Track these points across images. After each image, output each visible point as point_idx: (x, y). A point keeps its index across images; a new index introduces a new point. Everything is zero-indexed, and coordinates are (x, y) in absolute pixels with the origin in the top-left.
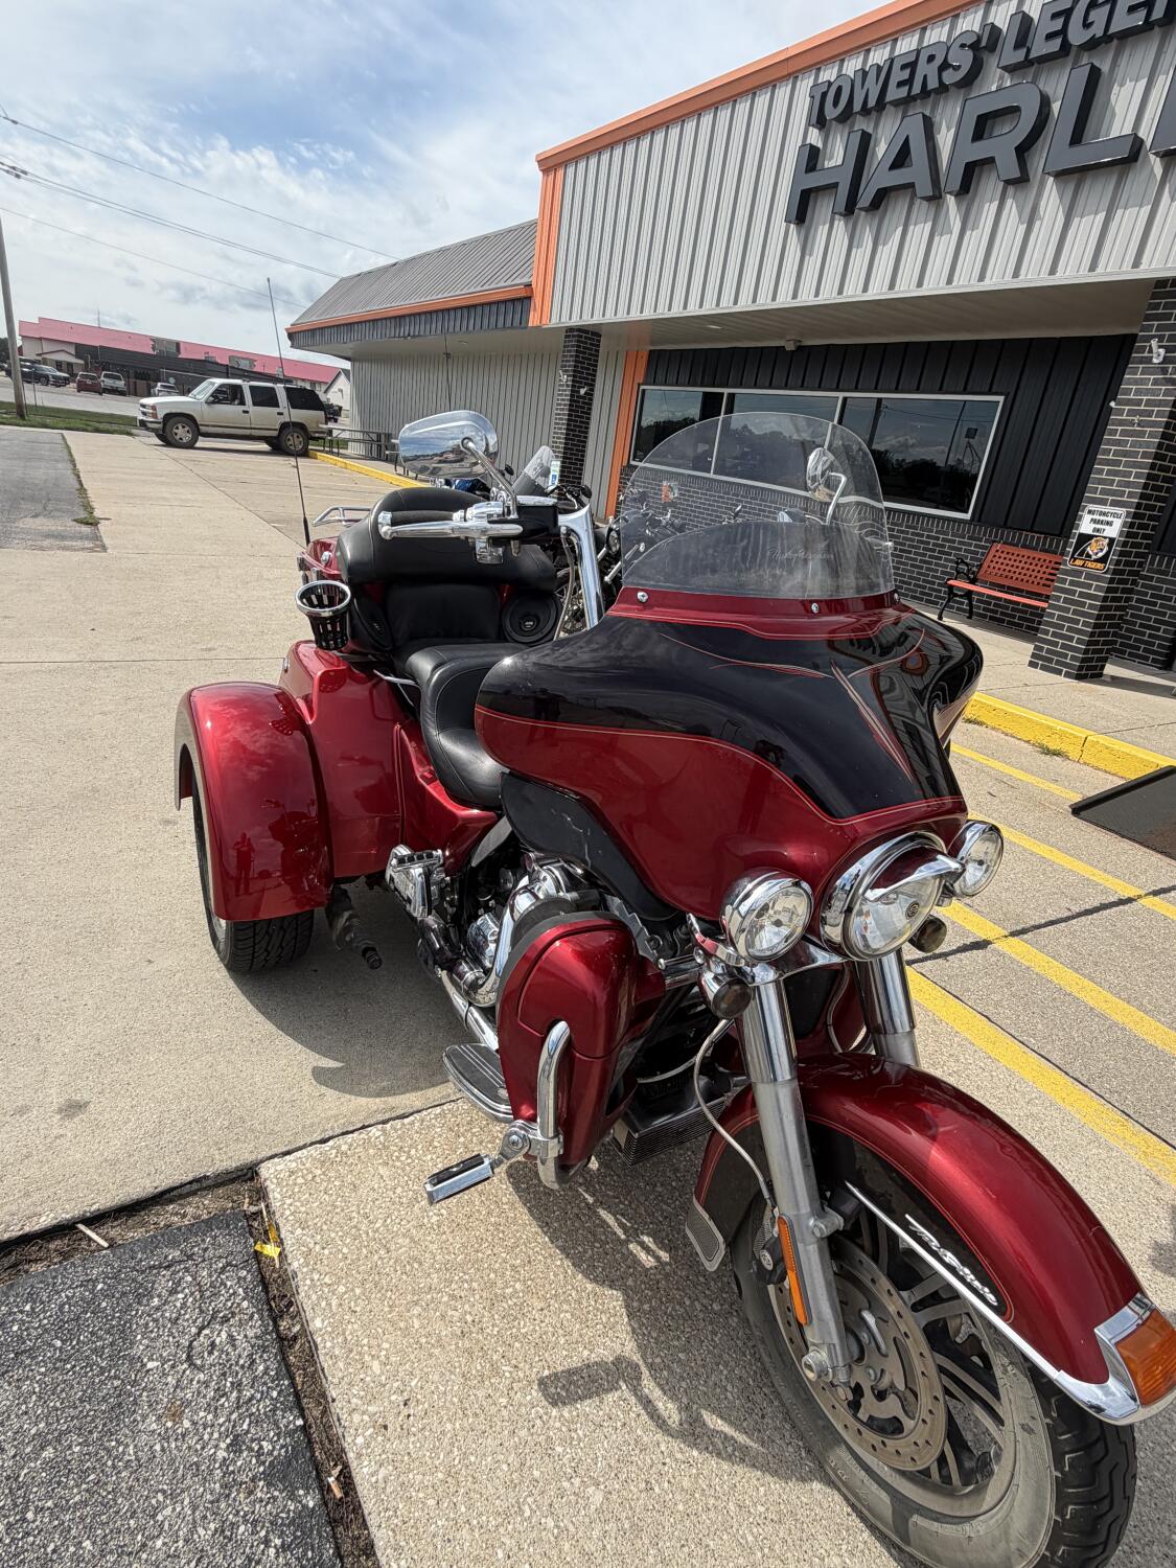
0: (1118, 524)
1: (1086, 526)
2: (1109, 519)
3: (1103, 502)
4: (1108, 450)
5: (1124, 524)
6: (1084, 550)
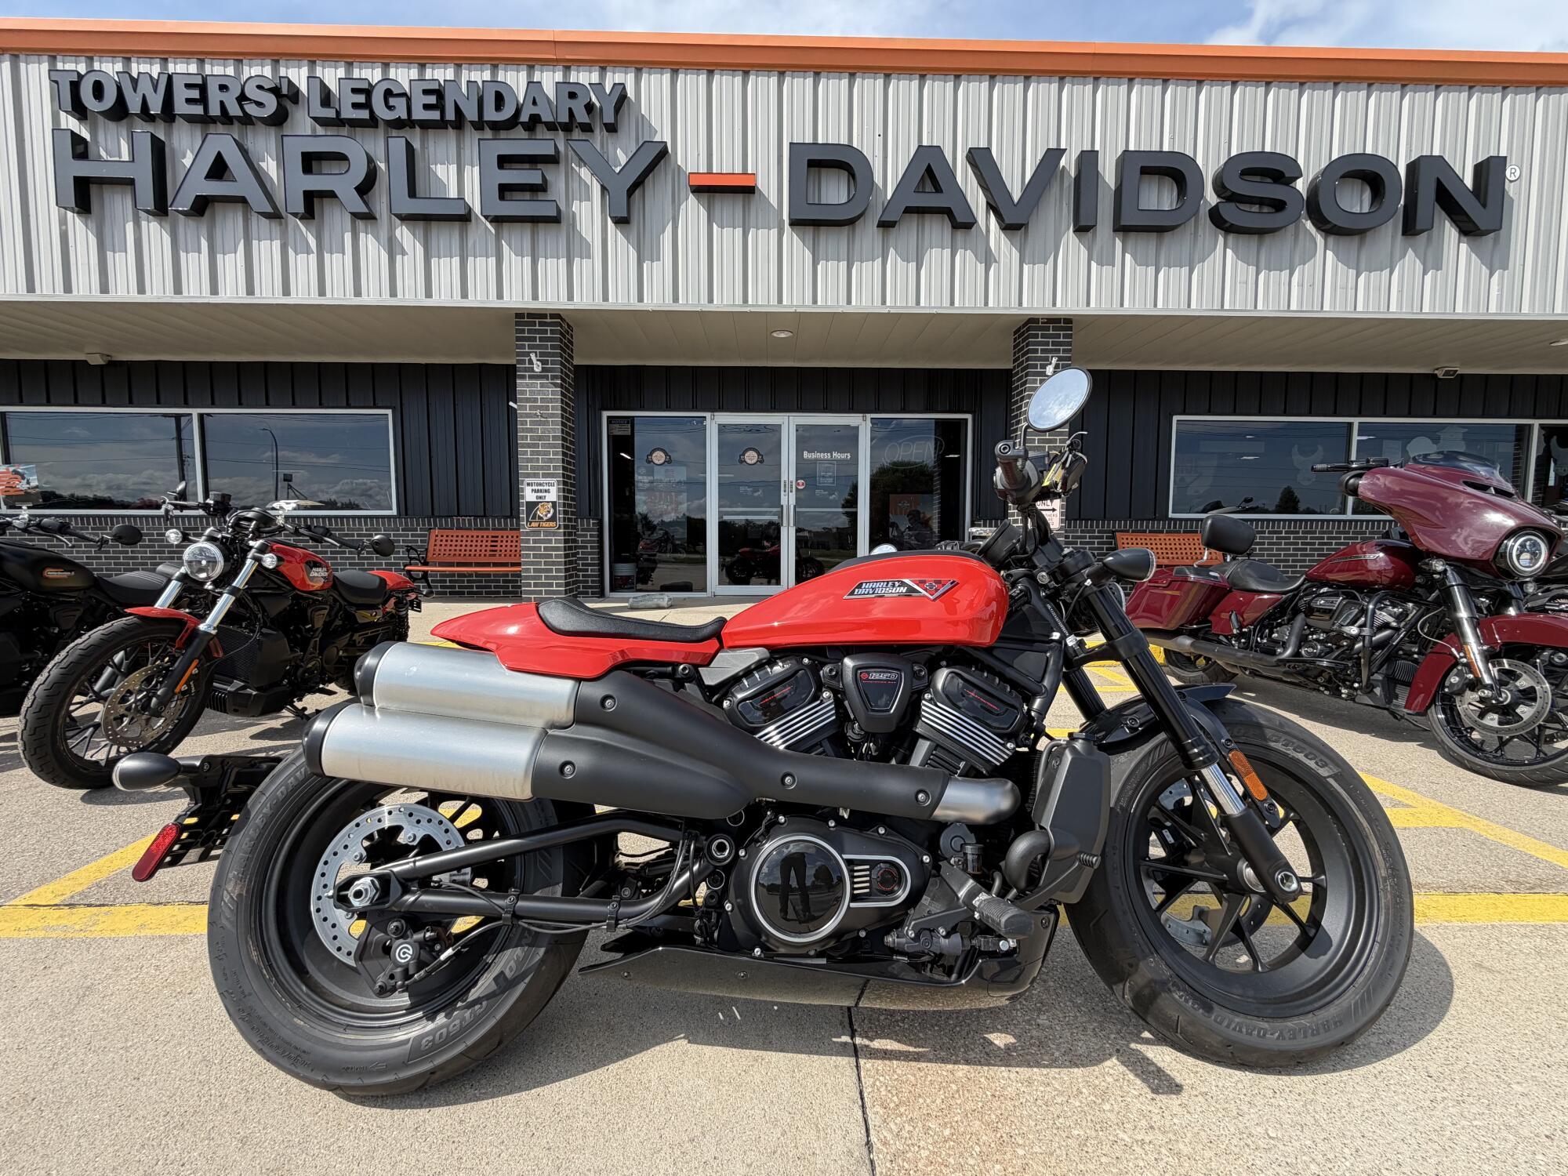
0: (554, 490)
1: (529, 495)
2: (546, 488)
3: (536, 476)
4: (524, 437)
5: (559, 490)
6: (535, 514)
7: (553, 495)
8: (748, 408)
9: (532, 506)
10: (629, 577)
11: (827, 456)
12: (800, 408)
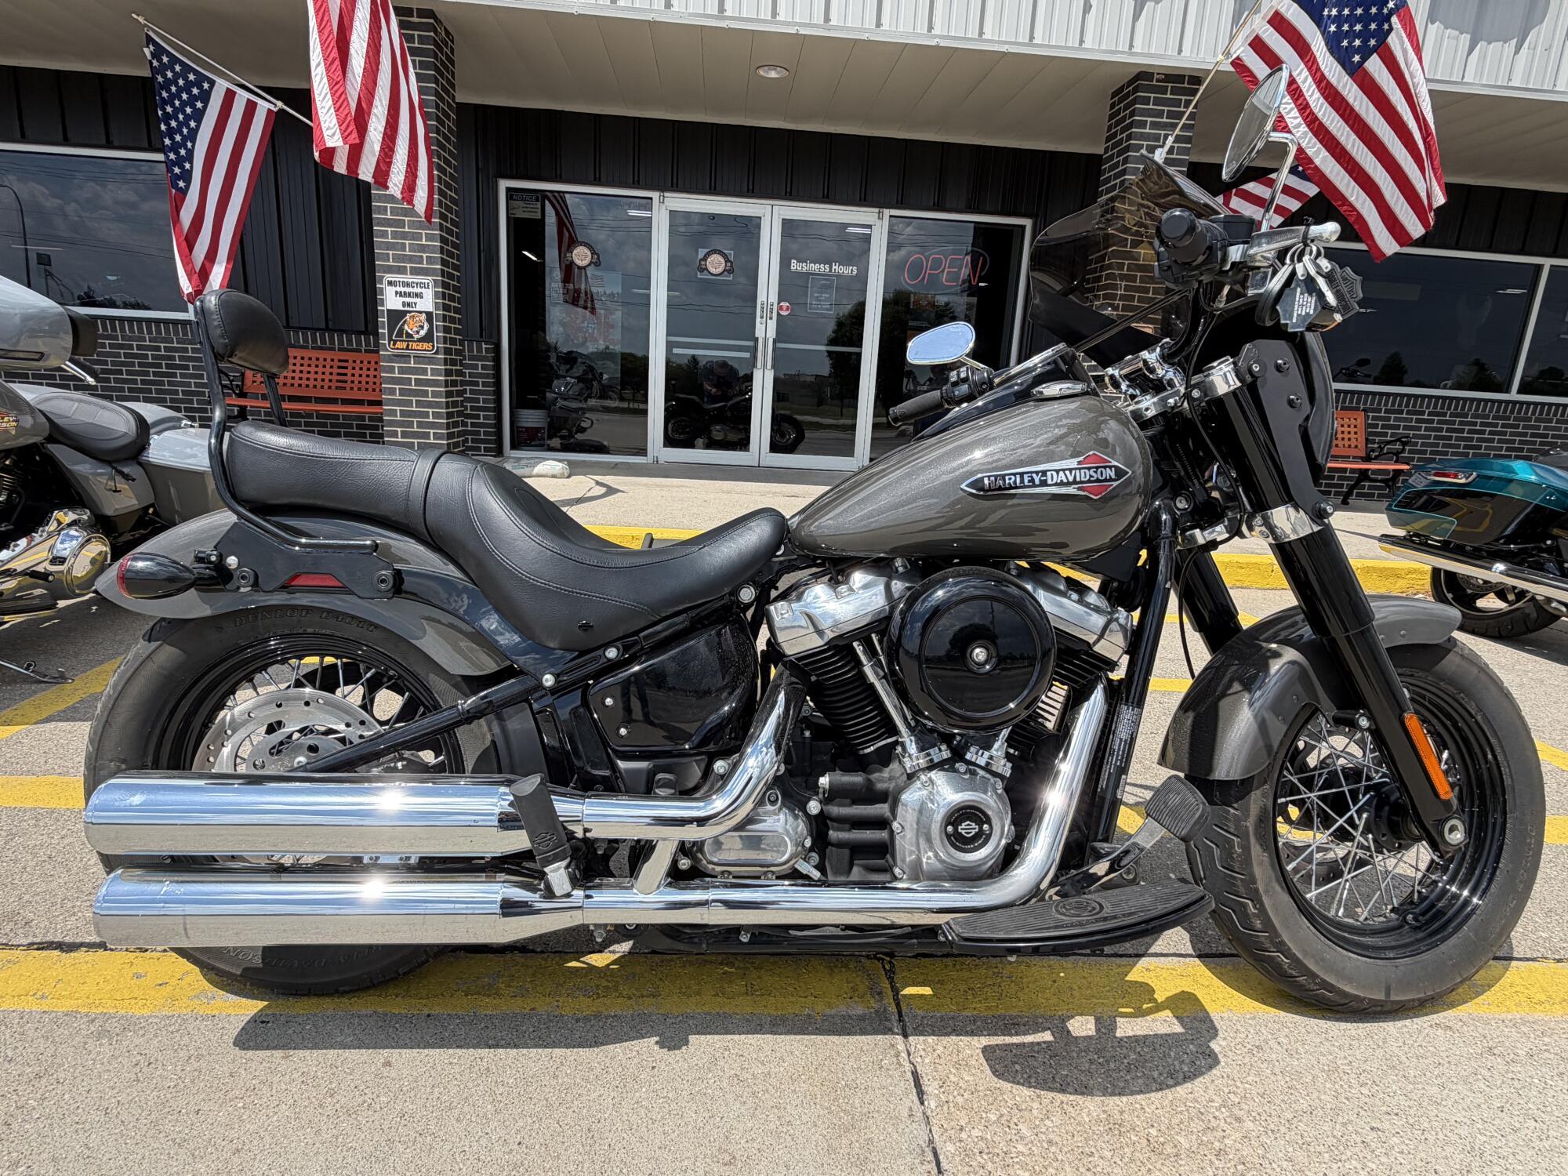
0: (428, 294)
3: (401, 271)
5: (436, 295)
6: (401, 330)
7: (427, 302)
8: (713, 190)
9: (396, 316)
10: (538, 430)
11: (823, 268)
12: (790, 194)
